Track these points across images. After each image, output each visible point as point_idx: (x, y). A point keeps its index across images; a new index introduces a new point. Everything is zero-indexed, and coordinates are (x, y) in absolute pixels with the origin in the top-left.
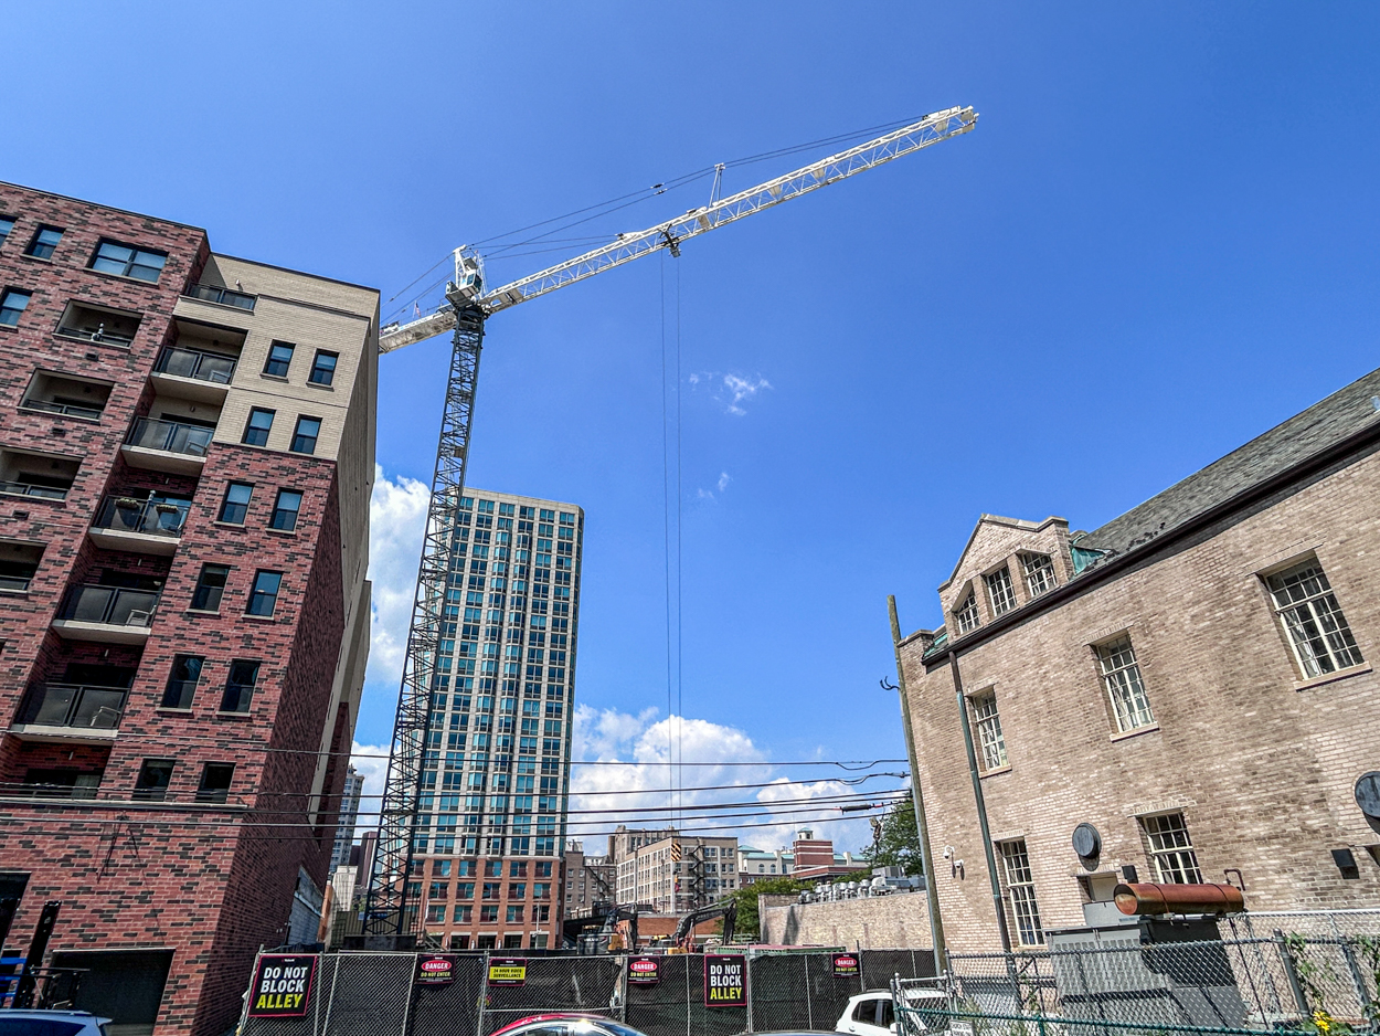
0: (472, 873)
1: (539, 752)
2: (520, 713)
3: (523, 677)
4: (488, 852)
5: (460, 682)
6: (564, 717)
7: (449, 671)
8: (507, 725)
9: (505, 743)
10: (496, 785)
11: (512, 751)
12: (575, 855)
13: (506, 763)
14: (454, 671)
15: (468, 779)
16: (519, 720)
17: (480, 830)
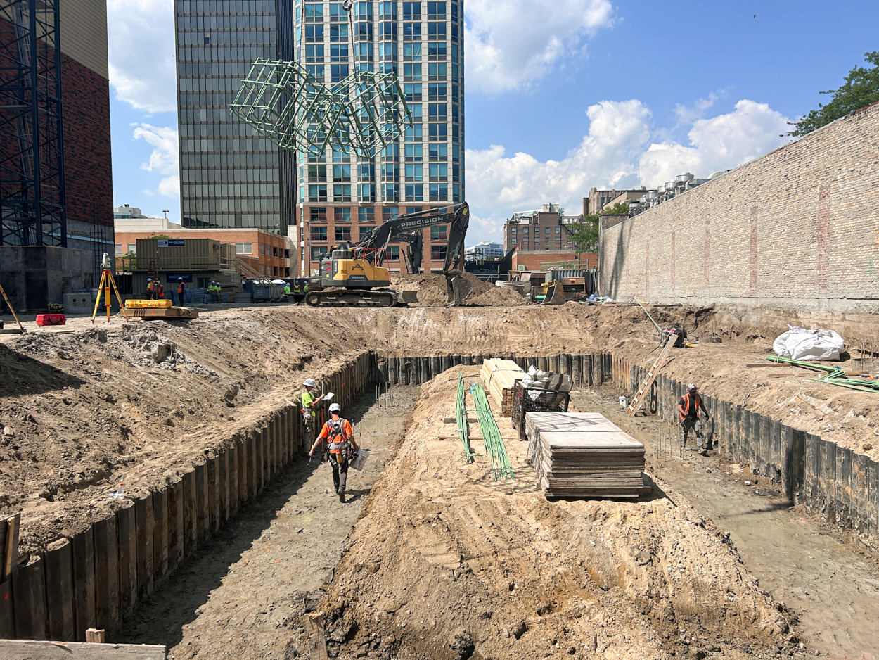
0: (371, 218)
1: (425, 98)
2: (401, 58)
3: (400, 17)
4: (383, 199)
5: (334, 29)
6: (449, 57)
7: (322, 19)
14: (327, 19)
16: (401, 67)
17: (373, 179)
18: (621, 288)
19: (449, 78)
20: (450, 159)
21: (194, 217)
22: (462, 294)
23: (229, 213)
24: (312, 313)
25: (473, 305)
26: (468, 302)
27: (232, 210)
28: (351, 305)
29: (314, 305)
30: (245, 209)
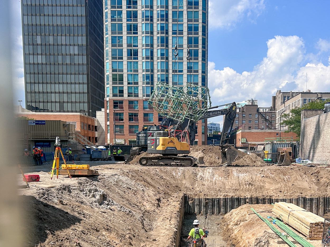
1: (185, 33)
2: (170, 8)
6: (200, 8)
8: (162, 16)
9: (162, 28)
10: (159, 56)
11: (167, 33)
12: (252, 107)
13: (164, 42)
15: (142, 53)
16: (170, 13)
17: (152, 83)
18: (317, 155)
19: (200, 21)
20: (200, 72)
21: (33, 105)
22: (232, 159)
23: (56, 102)
24: (147, 170)
25: (237, 166)
26: (234, 163)
27: (57, 100)
28: (166, 165)
29: (144, 165)
30: (65, 100)
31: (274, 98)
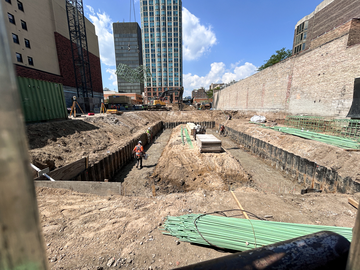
0: (161, 90)
1: (173, 62)
2: (167, 52)
3: (167, 42)
4: (164, 86)
5: (152, 45)
6: (179, 52)
7: (149, 42)
8: (164, 55)
9: (165, 60)
10: (164, 71)
11: (166, 62)
12: (202, 90)
13: (166, 65)
14: (150, 42)
15: (157, 70)
16: (167, 54)
17: (161, 81)
18: (217, 107)
19: (179, 57)
20: (179, 76)
21: (121, 90)
22: (182, 108)
23: (129, 89)
24: (148, 113)
25: (185, 110)
26: (183, 110)
27: (130, 89)
28: (157, 111)
29: (149, 111)
30: (132, 89)
31: (210, 86)
